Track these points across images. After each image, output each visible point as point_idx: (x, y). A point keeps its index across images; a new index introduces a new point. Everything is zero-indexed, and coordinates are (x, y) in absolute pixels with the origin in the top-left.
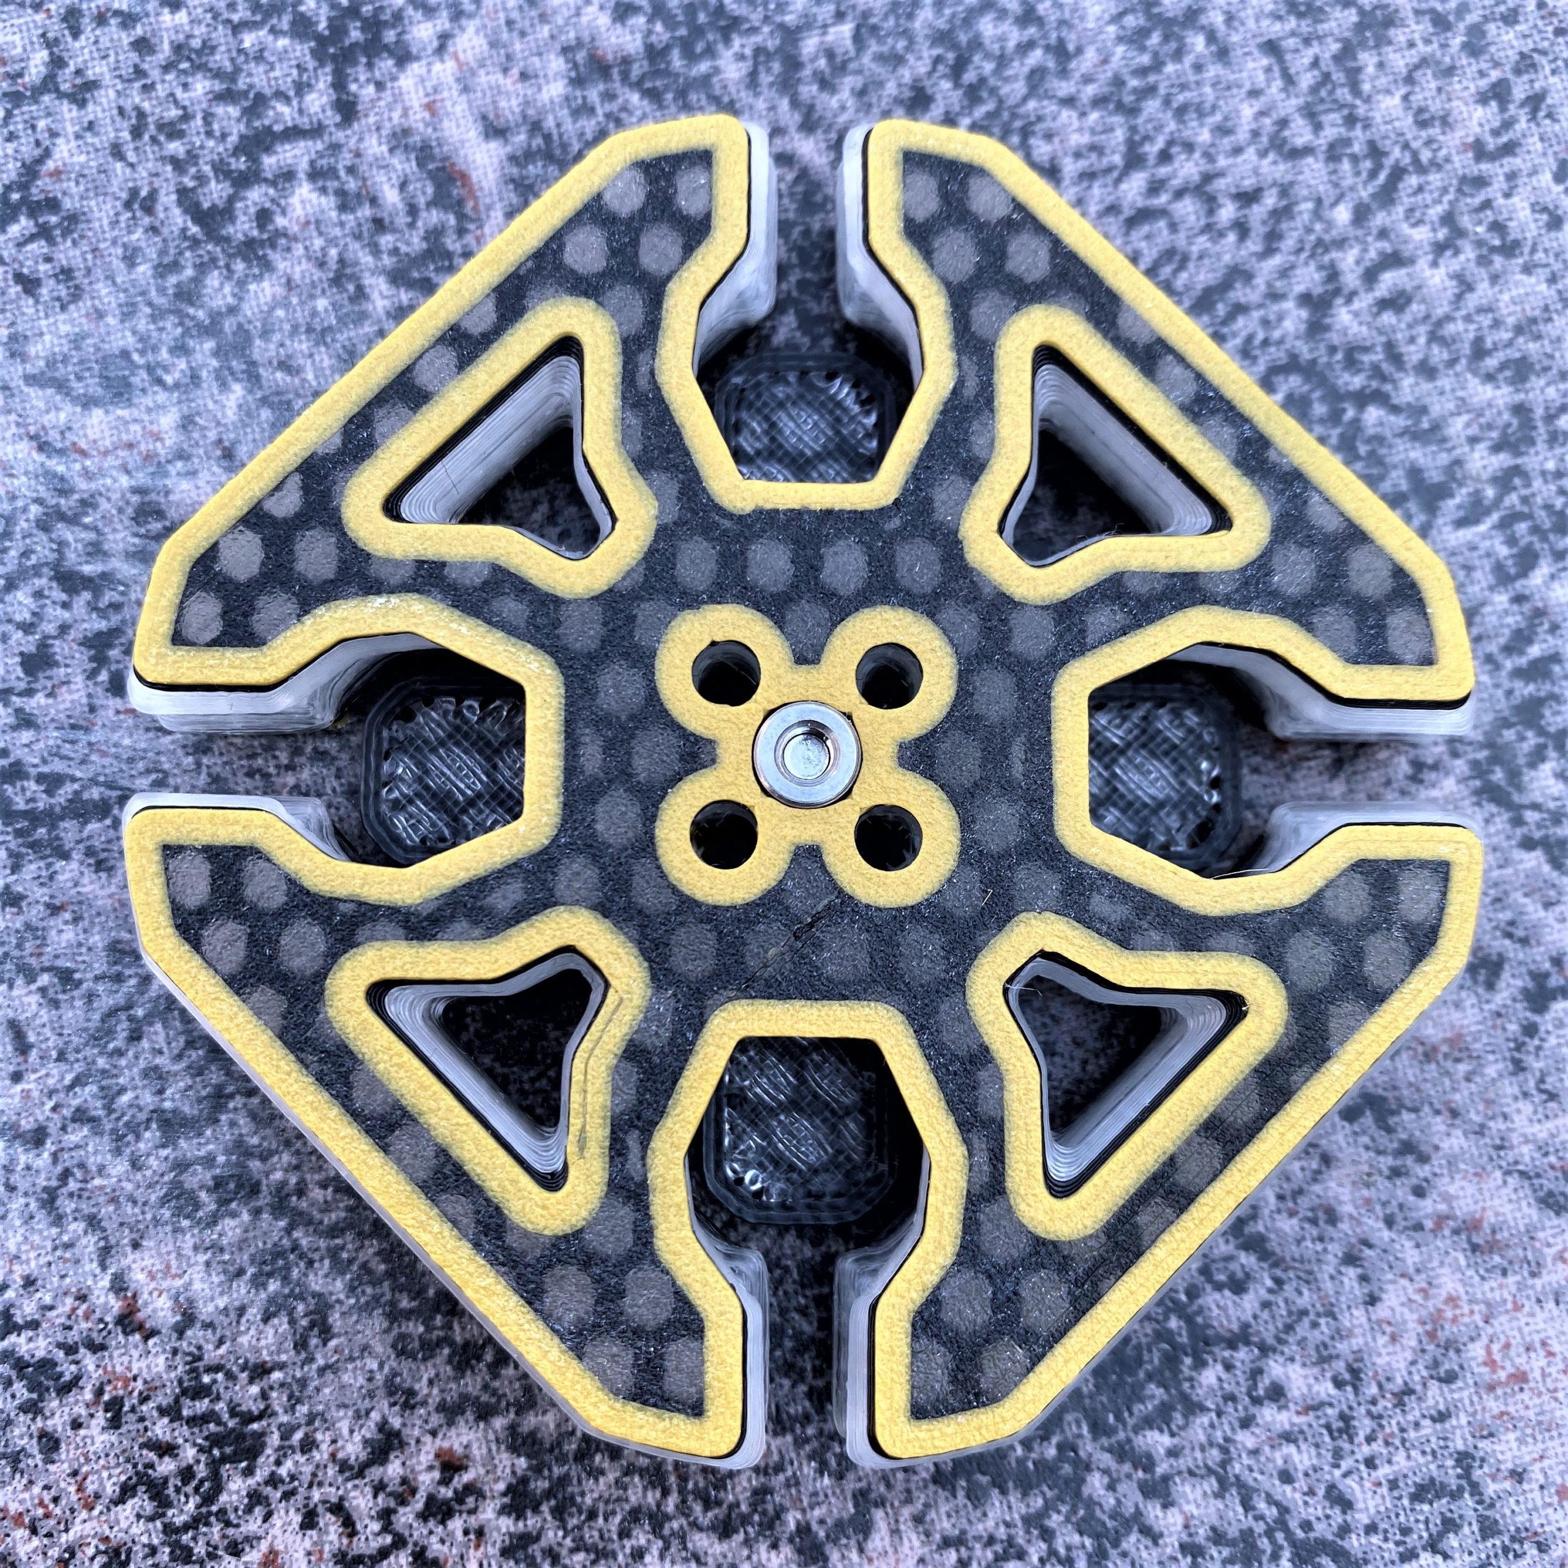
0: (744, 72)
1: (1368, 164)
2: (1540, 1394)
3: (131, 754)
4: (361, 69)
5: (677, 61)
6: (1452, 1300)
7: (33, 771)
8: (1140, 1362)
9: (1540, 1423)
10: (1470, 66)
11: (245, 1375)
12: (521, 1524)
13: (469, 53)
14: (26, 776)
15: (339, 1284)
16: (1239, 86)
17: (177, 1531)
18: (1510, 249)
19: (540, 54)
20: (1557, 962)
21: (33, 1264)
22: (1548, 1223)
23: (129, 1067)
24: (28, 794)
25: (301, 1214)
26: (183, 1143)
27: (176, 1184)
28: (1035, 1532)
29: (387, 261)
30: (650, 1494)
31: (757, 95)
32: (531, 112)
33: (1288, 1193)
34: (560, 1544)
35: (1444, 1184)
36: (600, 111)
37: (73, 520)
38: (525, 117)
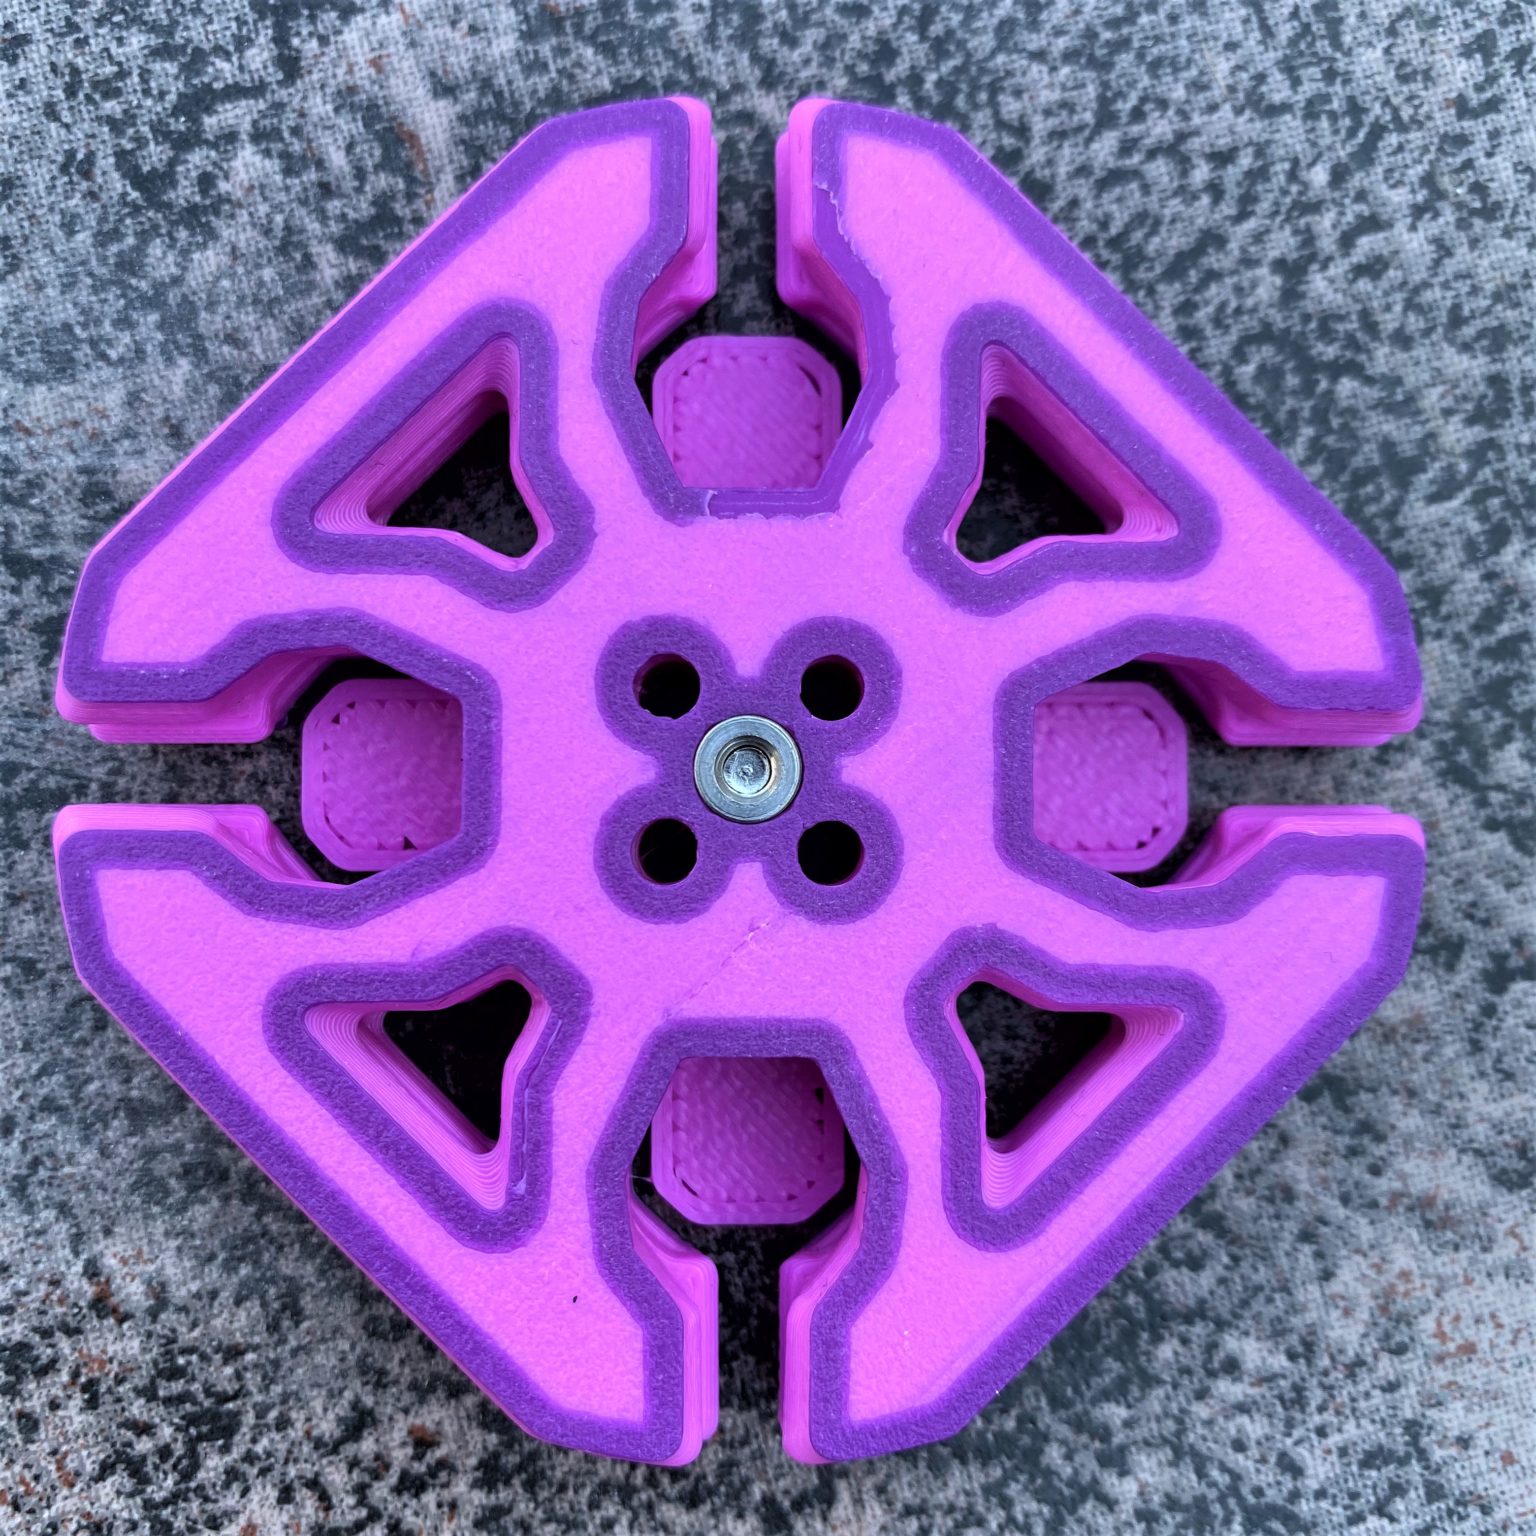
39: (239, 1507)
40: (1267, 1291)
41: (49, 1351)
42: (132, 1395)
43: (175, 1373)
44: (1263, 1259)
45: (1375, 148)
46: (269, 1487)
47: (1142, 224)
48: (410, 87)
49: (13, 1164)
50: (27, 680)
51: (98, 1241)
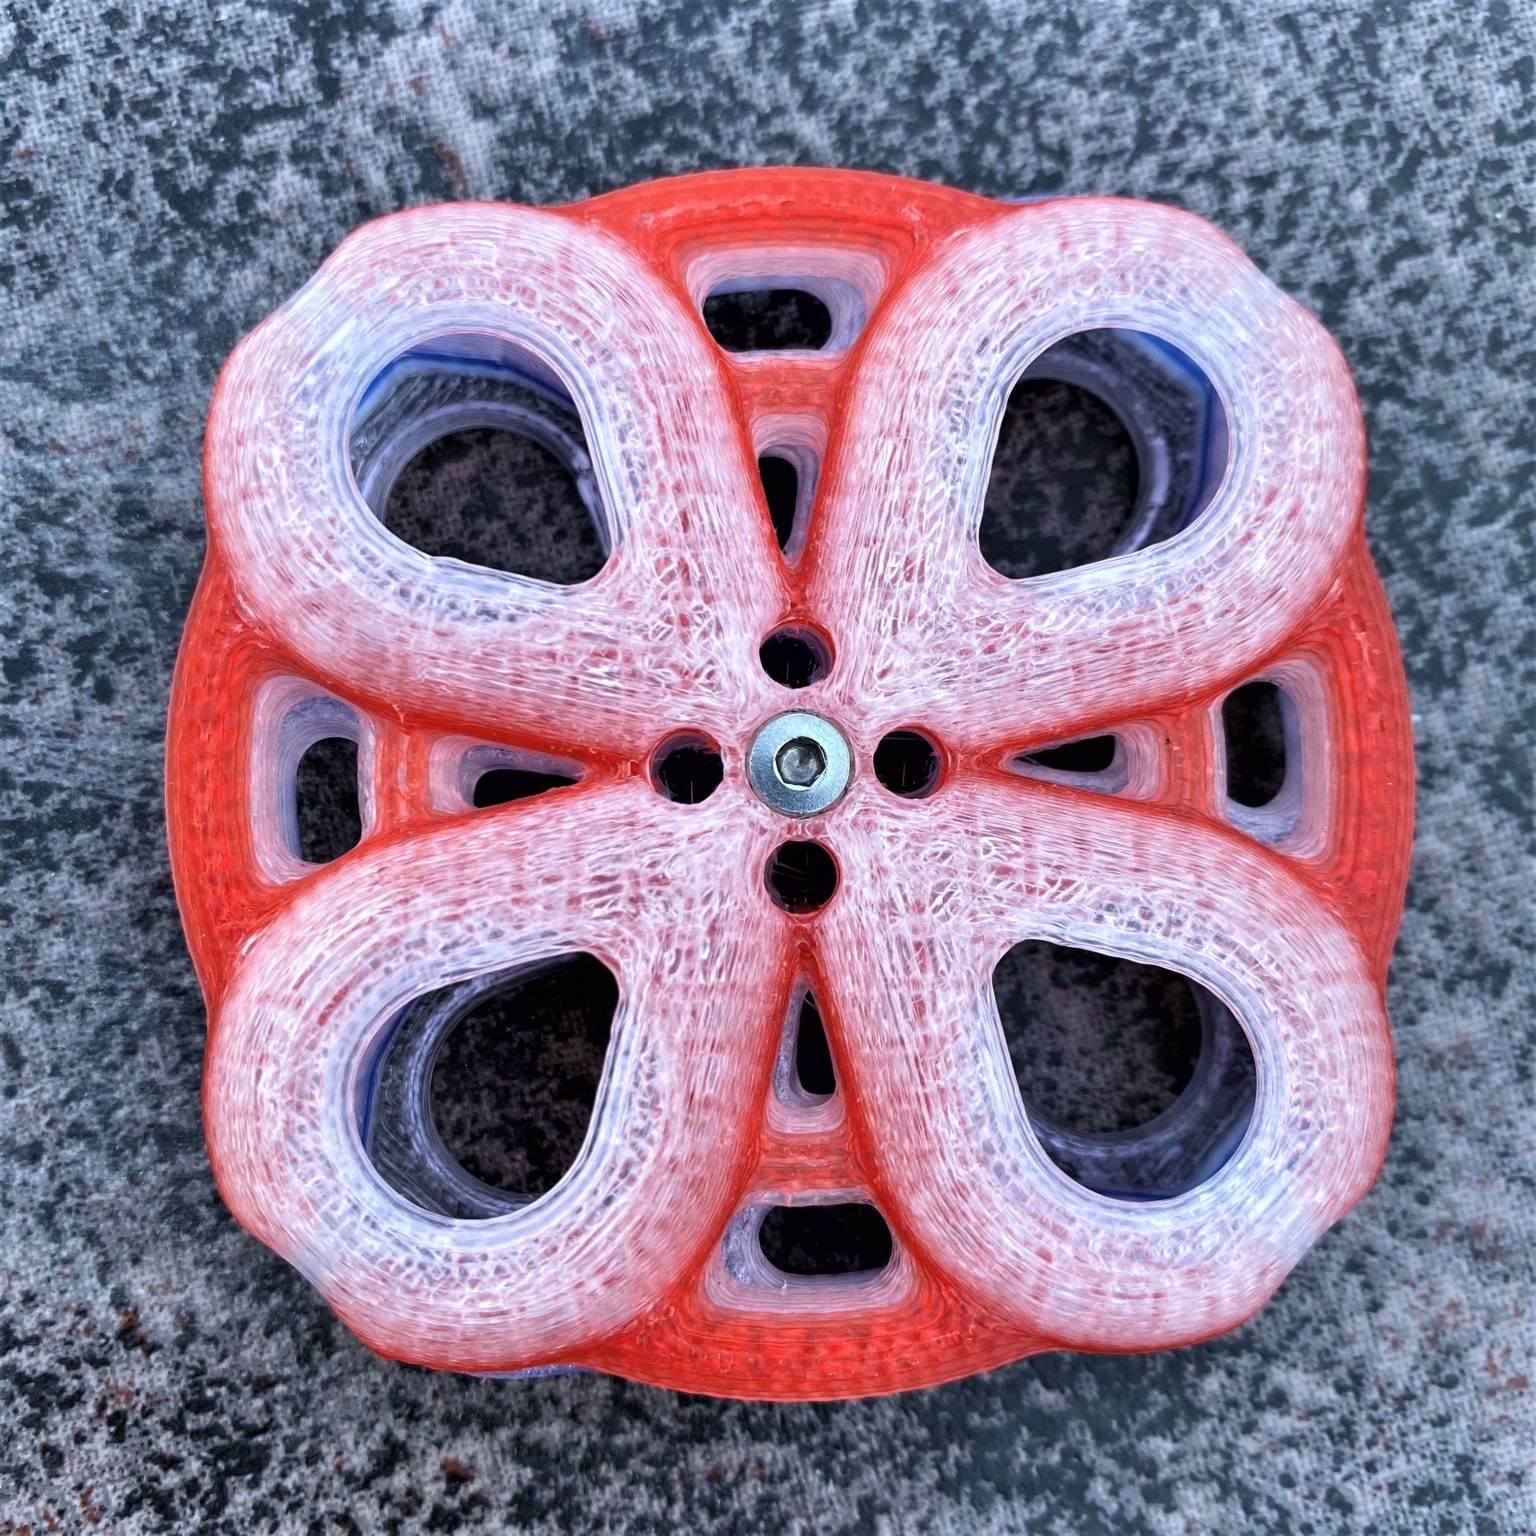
0: (742, 48)
1: (1385, 147)
3: (118, 762)
4: (343, 43)
5: (673, 36)
6: (1454, 1306)
7: (19, 780)
8: (1143, 1370)
10: (1492, 44)
11: (247, 1390)
13: (456, 26)
14: (12, 786)
16: (1255, 64)
18: (1530, 237)
19: (529, 28)
21: (32, 1280)
23: (125, 1081)
24: (15, 804)
26: (181, 1158)
27: (175, 1198)
30: (656, 1503)
31: (756, 72)
32: (521, 90)
35: (1448, 1192)
36: (592, 89)
37: (54, 520)
38: (515, 95)
40: (1315, 1323)
41: (75, 1383)
42: (159, 1427)
43: (202, 1406)
44: (1310, 1289)
45: (1414, 173)
46: (298, 1523)
48: (450, 108)
49: (40, 1191)
50: (60, 700)
51: (125, 1270)
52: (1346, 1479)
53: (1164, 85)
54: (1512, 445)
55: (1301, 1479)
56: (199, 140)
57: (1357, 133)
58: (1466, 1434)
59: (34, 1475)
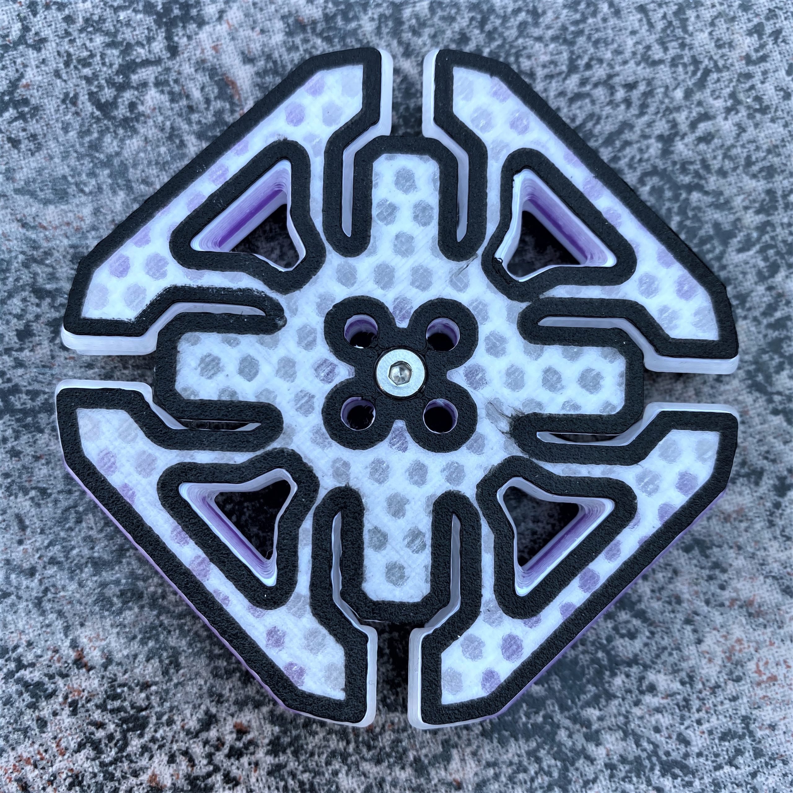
0: (374, 27)
1: (691, 68)
2: (783, 687)
4: (180, 29)
5: (340, 22)
6: (739, 641)
7: (23, 389)
8: (583, 674)
9: (783, 701)
10: (743, 17)
11: (138, 688)
12: (277, 759)
13: (234, 20)
14: (20, 392)
15: (184, 642)
17: (107, 765)
18: (764, 110)
19: (270, 20)
20: (790, 471)
21: (31, 635)
22: (787, 602)
23: (76, 536)
24: (22, 401)
25: (164, 608)
26: (104, 574)
27: (101, 594)
28: (533, 759)
29: (195, 127)
30: (340, 744)
31: (381, 38)
32: (266, 50)
33: (656, 589)
34: (296, 769)
35: (735, 583)
36: (301, 49)
37: (40, 262)
38: (263, 52)
39: (148, 765)
40: (669, 650)
41: (53, 686)
42: (94, 708)
43: (115, 697)
44: (667, 633)
45: (706, 80)
46: (163, 755)
47: (591, 120)
48: (232, 59)
49: (35, 591)
50: (44, 350)
51: (77, 630)
52: (687, 728)
53: (581, 40)
54: (758, 212)
55: (664, 729)
56: (110, 77)
57: (677, 61)
58: (747, 705)
59: (33, 732)
